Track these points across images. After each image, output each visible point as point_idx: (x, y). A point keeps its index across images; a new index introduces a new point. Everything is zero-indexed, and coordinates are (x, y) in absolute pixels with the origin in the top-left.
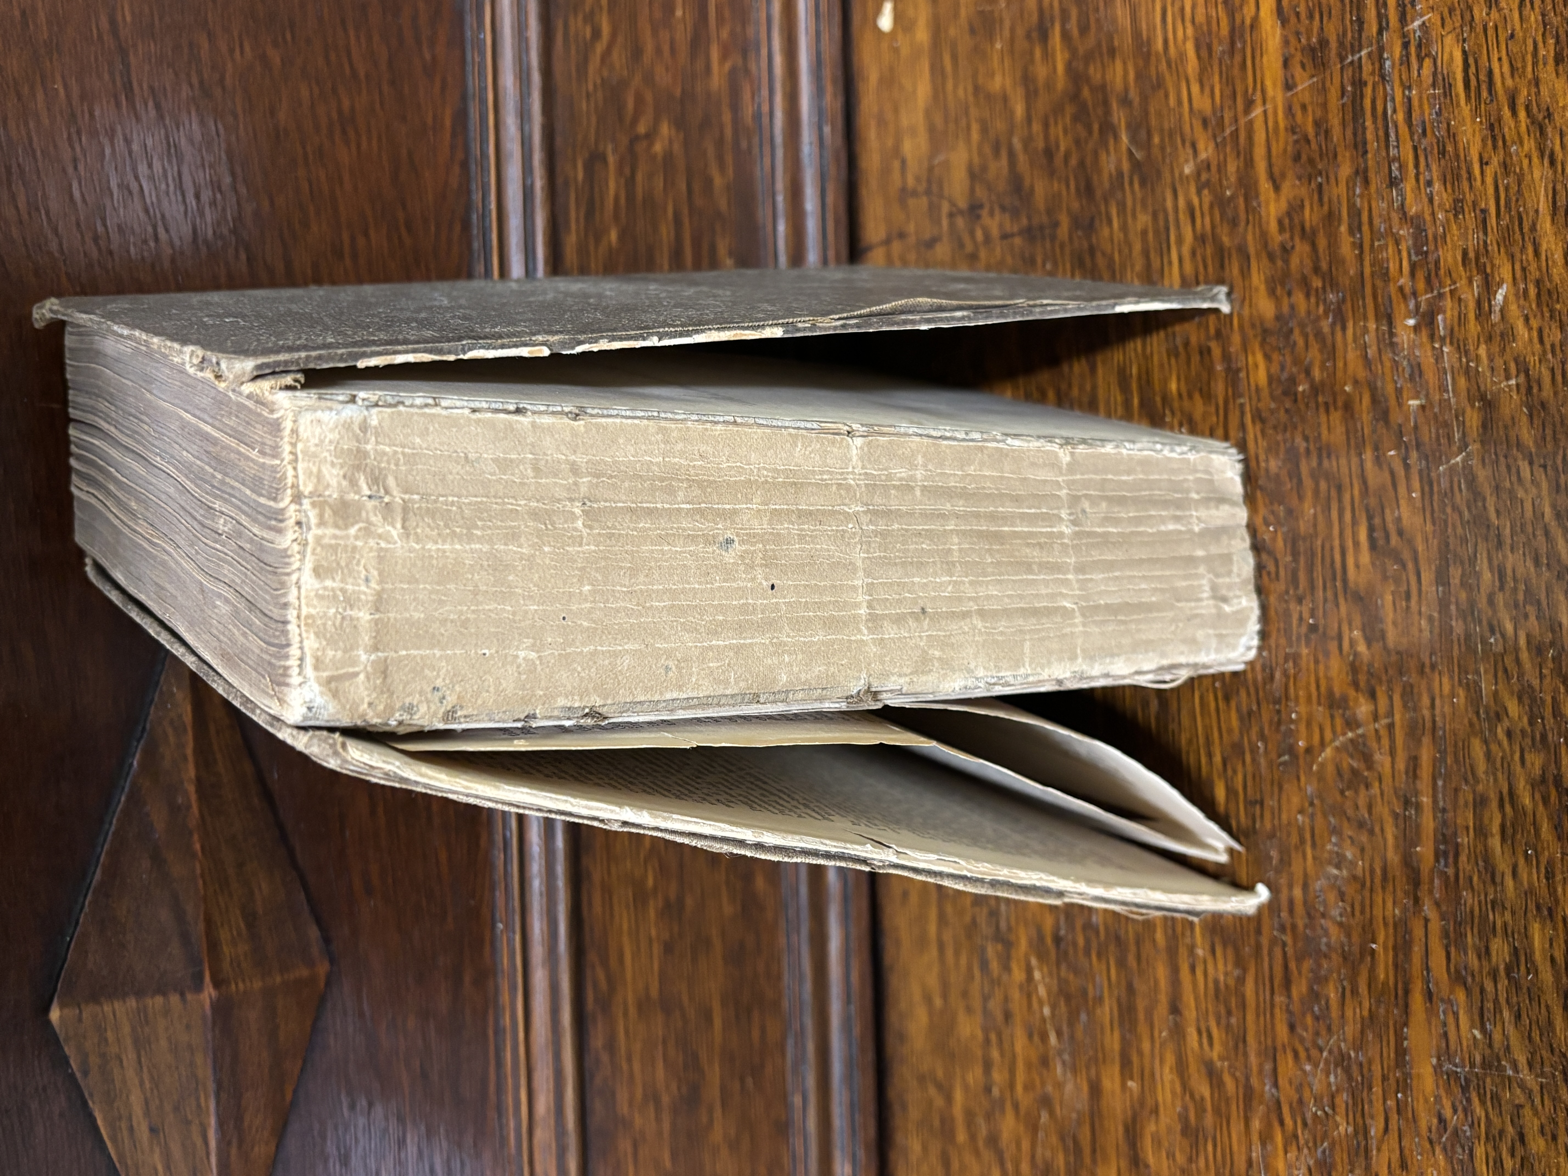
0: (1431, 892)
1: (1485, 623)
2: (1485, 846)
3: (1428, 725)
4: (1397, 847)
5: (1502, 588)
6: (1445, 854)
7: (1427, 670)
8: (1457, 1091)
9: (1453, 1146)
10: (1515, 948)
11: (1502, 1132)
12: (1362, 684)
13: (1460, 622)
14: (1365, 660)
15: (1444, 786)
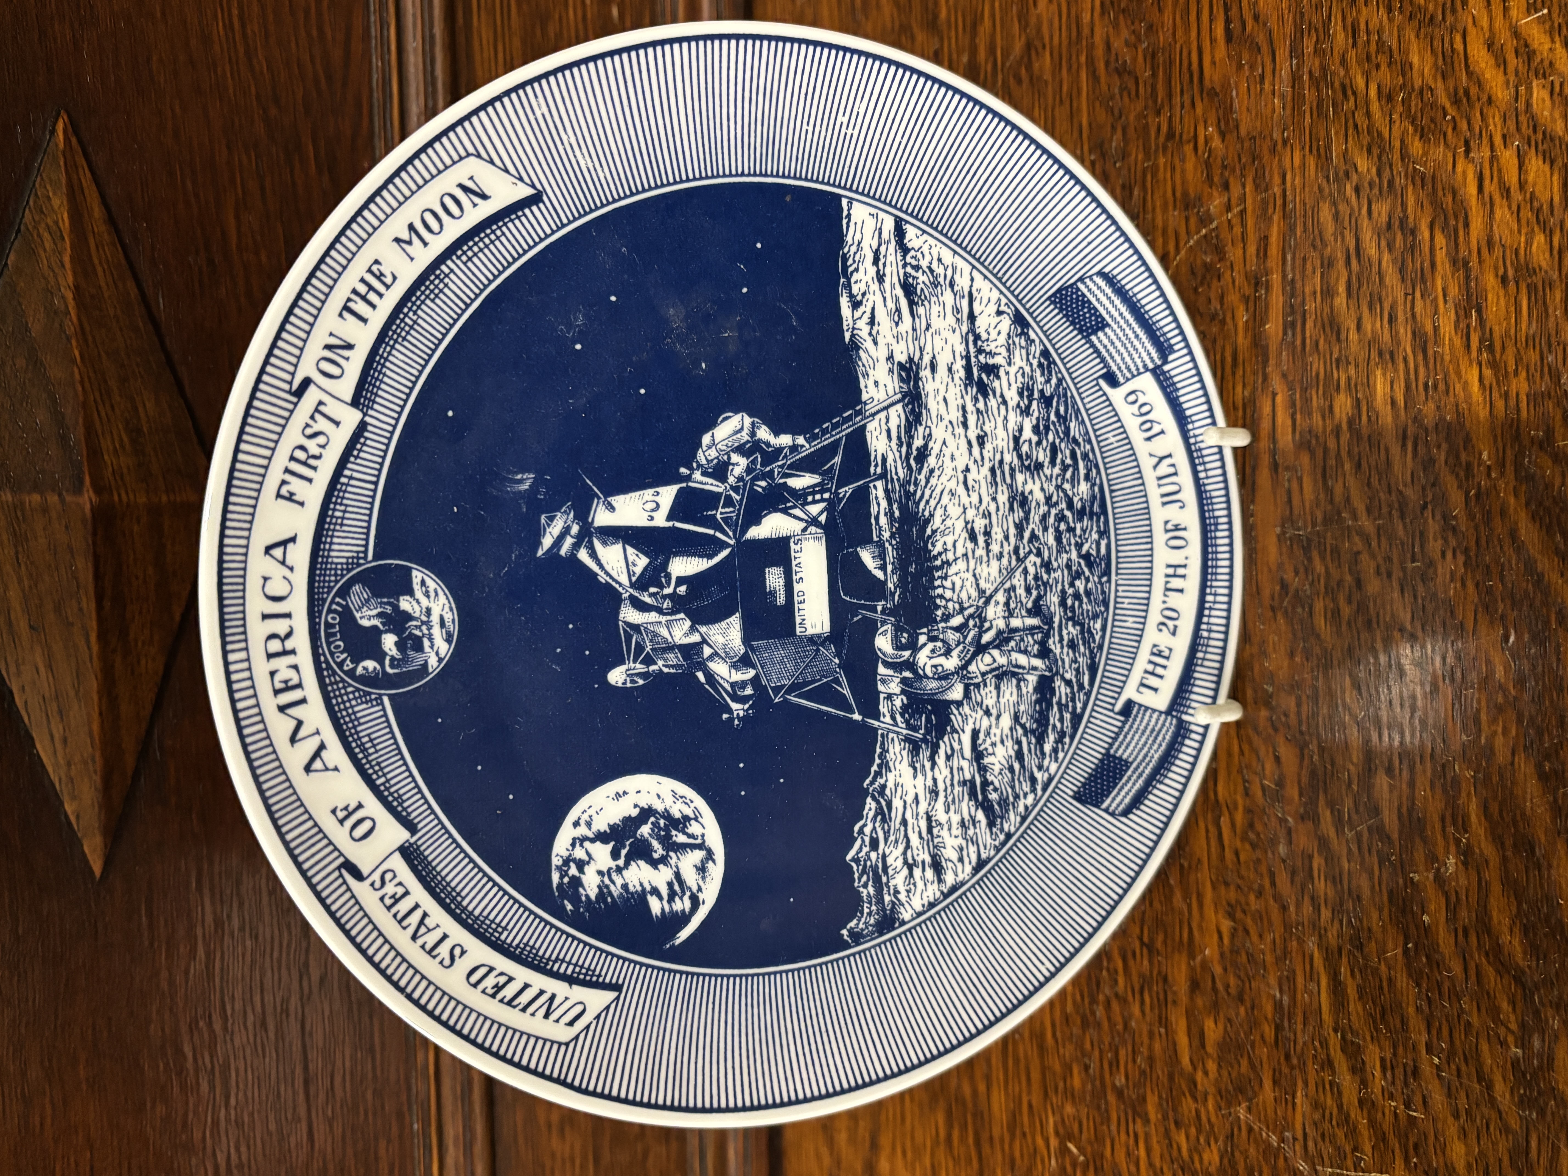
0: (1278, 364)
1: (1337, 84)
2: (1332, 307)
3: (1279, 202)
4: (1246, 329)
5: (1354, 45)
6: (1293, 324)
7: (1279, 146)
8: (1299, 552)
9: (1294, 608)
10: (1358, 399)
11: (1340, 583)
12: (1216, 179)
13: (1313, 90)
14: (1220, 154)
15: (1293, 259)
